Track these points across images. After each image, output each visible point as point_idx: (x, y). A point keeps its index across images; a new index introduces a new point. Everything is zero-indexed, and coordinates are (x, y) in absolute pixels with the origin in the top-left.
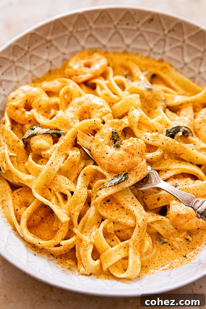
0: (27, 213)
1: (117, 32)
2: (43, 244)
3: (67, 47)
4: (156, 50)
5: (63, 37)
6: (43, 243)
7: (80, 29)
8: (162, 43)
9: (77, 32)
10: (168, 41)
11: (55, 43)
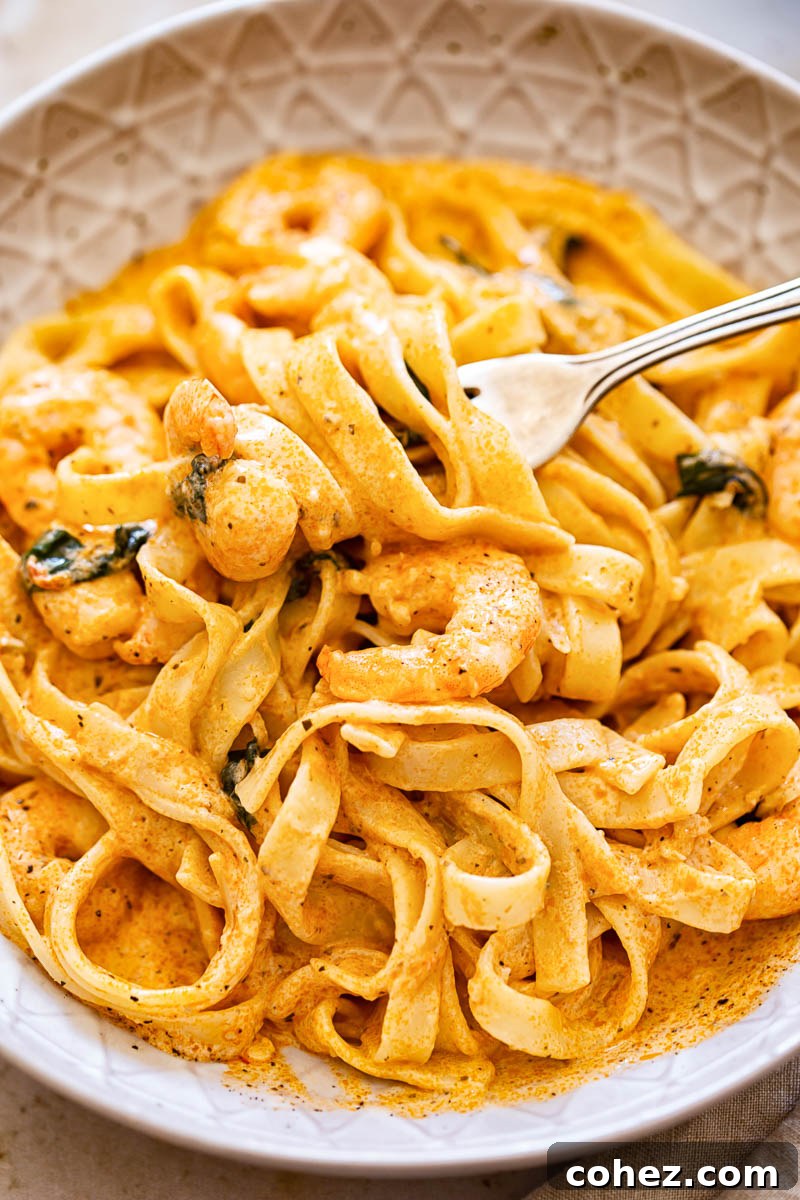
0: (78, 881)
1: (411, 82)
2: (152, 1002)
3: (205, 150)
4: (579, 150)
5: (187, 108)
6: (149, 997)
7: (257, 73)
8: (600, 124)
9: (247, 86)
10: (624, 114)
11: (153, 137)
